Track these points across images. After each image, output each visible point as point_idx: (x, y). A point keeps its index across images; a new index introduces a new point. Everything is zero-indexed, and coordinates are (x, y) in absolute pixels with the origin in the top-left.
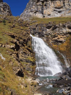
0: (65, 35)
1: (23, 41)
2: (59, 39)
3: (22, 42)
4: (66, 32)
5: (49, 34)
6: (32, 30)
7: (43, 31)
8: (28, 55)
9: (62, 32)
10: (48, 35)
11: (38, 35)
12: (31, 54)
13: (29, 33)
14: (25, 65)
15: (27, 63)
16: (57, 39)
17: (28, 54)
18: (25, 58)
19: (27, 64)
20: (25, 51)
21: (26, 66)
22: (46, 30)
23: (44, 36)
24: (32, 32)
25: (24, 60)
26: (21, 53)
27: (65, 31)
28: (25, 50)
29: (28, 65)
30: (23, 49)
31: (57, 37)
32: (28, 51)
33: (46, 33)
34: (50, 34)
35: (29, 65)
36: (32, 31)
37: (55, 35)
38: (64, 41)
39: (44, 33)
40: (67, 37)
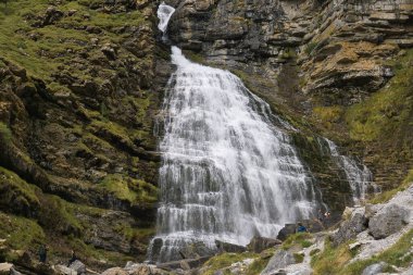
0: (389, 36)
1: (68, 94)
2: (351, 68)
3: (64, 99)
4: (392, 16)
5: (296, 35)
6: (188, 24)
7: (258, 21)
8: (107, 165)
9: (366, 20)
10: (295, 45)
11: (224, 52)
12: (129, 162)
13: (142, 43)
14: (87, 218)
15: (96, 210)
16: (340, 68)
17: (106, 162)
18: (84, 185)
19: (98, 216)
20: (84, 147)
21: (91, 222)
22: (279, 13)
23: (269, 56)
24: (187, 35)
25: (82, 191)
26: (67, 156)
27: (391, 8)
28: (89, 143)
29: (101, 221)
30: (76, 134)
31: (339, 56)
32: (106, 145)
33: (276, 37)
34: (306, 37)
35: (110, 220)
36: (185, 29)
37: (322, 45)
38: (384, 76)
39: (269, 35)
40: (402, 46)
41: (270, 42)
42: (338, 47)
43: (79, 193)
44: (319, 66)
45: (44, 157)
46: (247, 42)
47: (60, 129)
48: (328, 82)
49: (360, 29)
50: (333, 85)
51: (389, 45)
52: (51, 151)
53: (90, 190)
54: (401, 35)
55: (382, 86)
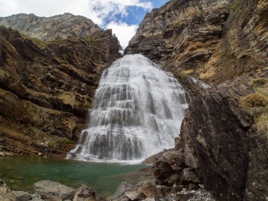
0: (207, 40)
4: (207, 32)
5: (171, 48)
7: (156, 46)
8: (64, 86)
12: (79, 85)
16: (191, 53)
17: (64, 84)
18: (48, 96)
21: (50, 118)
23: (161, 57)
25: (47, 100)
27: (206, 29)
30: (49, 69)
31: (189, 48)
32: (65, 75)
33: (163, 50)
34: (174, 48)
35: (60, 117)
38: (209, 54)
39: (161, 50)
40: (213, 43)
41: (161, 52)
42: (188, 44)
43: (45, 101)
44: (181, 55)
45: (30, 80)
46: (152, 52)
47: (41, 66)
48: (186, 60)
49: (196, 37)
50: (188, 61)
51: (208, 43)
52: (34, 77)
53: (51, 99)
54: (212, 39)
55: (208, 58)
